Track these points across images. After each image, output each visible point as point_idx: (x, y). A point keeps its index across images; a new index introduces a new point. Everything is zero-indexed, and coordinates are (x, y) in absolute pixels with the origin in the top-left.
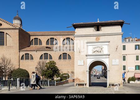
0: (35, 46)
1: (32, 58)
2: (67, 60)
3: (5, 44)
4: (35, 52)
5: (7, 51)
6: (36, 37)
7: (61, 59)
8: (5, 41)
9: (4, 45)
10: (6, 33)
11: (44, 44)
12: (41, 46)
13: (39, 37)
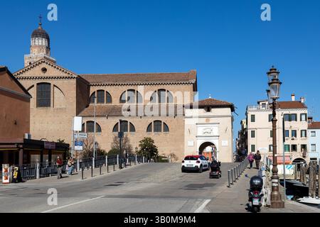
0: (99, 104)
1: (99, 130)
2: (162, 133)
3: (52, 105)
4: (104, 119)
5: (54, 116)
6: (101, 88)
7: (151, 131)
8: (52, 99)
9: (50, 106)
10: (54, 86)
11: (115, 102)
12: (110, 104)
13: (106, 89)
